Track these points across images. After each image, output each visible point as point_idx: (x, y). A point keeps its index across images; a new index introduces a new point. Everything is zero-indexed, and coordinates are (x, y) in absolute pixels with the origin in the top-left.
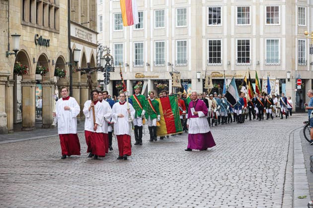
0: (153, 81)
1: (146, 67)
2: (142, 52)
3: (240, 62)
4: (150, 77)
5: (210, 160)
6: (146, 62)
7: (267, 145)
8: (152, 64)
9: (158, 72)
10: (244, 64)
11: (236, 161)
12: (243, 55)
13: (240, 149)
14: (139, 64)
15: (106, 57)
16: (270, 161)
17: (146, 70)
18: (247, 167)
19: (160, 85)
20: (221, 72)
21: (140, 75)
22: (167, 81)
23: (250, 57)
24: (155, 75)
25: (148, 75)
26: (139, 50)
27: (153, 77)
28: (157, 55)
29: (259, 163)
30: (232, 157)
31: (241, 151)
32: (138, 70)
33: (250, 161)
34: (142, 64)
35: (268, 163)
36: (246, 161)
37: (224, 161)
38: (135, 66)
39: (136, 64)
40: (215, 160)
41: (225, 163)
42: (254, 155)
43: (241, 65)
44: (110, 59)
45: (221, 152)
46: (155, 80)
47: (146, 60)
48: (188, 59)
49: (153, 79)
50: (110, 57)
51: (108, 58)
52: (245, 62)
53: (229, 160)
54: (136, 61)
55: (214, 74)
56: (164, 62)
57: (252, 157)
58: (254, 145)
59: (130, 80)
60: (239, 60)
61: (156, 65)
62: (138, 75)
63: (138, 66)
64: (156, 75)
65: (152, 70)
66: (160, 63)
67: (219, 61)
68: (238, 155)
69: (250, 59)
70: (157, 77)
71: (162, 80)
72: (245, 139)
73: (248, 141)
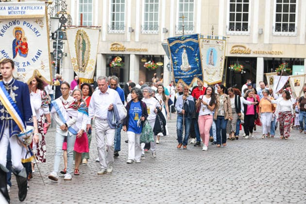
0: (140, 57)
1: (128, 34)
2: (123, 10)
3: (279, 30)
4: (135, 50)
5: (198, 186)
6: (129, 26)
7: (300, 166)
8: (137, 30)
9: (147, 43)
10: (285, 33)
11: (239, 190)
12: (285, 19)
13: (254, 170)
14: (117, 29)
15: (60, 16)
16: (295, 191)
17: (129, 40)
18: (254, 199)
19: (150, 64)
20: (247, 47)
21: (119, 46)
22: (161, 59)
23: (296, 23)
24: (142, 48)
25: (130, 47)
26: (118, 6)
27: (138, 50)
28: (146, 15)
29: (277, 193)
30: (235, 182)
31: (254, 173)
32: (115, 39)
33: (263, 191)
34: (123, 29)
35: (291, 194)
36: (256, 190)
37: (219, 188)
38: (111, 31)
39: (113, 28)
40: (207, 186)
41: (221, 191)
42: (271, 181)
43: (281, 36)
44: (66, 20)
45: (222, 173)
46: (143, 56)
47: (128, 23)
48: (195, 23)
49: (138, 53)
50: (66, 16)
51: (63, 17)
52: (286, 31)
53: (229, 186)
54: (113, 23)
55: (237, 48)
56: (156, 27)
57: (267, 184)
58: (279, 164)
59: (102, 54)
60: (278, 28)
61: (144, 31)
62: (114, 46)
63: (116, 31)
64: (144, 47)
65: (137, 39)
66: (151, 29)
67: (246, 27)
68: (246, 179)
69: (296, 26)
70: (146, 50)
71: (153, 56)
72: (268, 154)
73: (272, 157)
